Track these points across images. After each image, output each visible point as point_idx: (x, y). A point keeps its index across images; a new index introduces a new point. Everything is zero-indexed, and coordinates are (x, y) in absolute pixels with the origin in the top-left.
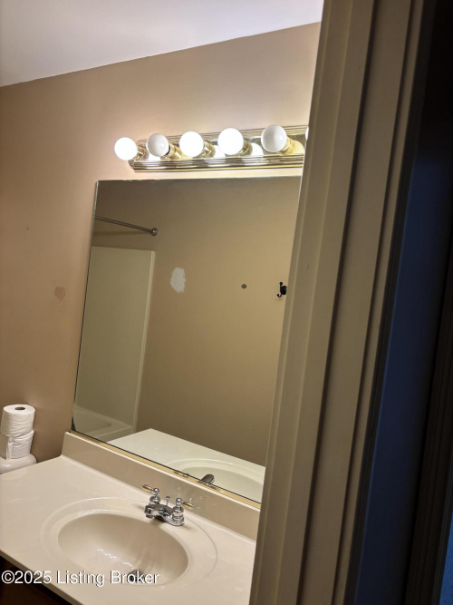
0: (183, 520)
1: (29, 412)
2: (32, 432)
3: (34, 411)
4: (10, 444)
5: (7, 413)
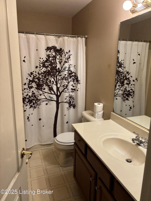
1: (101, 105)
2: (103, 111)
3: (103, 105)
4: (96, 114)
5: (95, 105)
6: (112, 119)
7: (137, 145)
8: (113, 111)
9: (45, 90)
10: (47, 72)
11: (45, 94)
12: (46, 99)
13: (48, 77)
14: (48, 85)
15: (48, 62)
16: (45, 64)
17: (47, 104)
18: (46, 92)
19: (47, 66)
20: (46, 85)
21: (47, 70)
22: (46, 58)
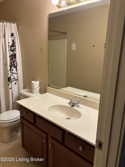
0: (79, 106)
1: (38, 82)
2: (39, 88)
3: (39, 82)
4: (34, 90)
5: (33, 83)
6: (48, 92)
7: (72, 106)
8: (49, 86)
9: (13, 71)
10: (14, 55)
11: (14, 75)
12: (15, 79)
13: (15, 60)
14: (15, 66)
15: (13, 47)
16: (11, 48)
17: (15, 83)
18: (14, 73)
19: (13, 50)
20: (14, 67)
21: (13, 53)
22: (12, 43)
